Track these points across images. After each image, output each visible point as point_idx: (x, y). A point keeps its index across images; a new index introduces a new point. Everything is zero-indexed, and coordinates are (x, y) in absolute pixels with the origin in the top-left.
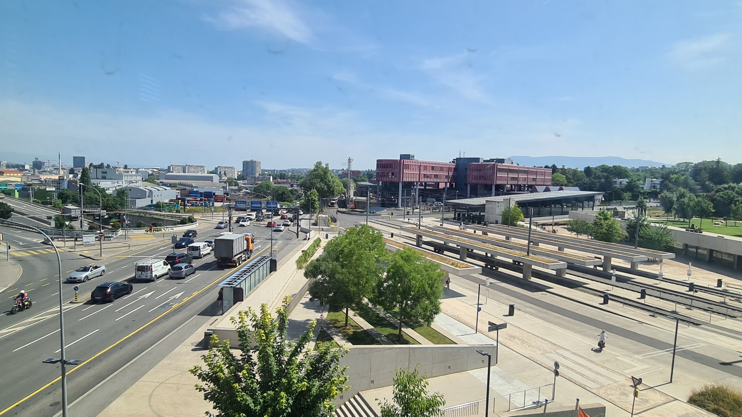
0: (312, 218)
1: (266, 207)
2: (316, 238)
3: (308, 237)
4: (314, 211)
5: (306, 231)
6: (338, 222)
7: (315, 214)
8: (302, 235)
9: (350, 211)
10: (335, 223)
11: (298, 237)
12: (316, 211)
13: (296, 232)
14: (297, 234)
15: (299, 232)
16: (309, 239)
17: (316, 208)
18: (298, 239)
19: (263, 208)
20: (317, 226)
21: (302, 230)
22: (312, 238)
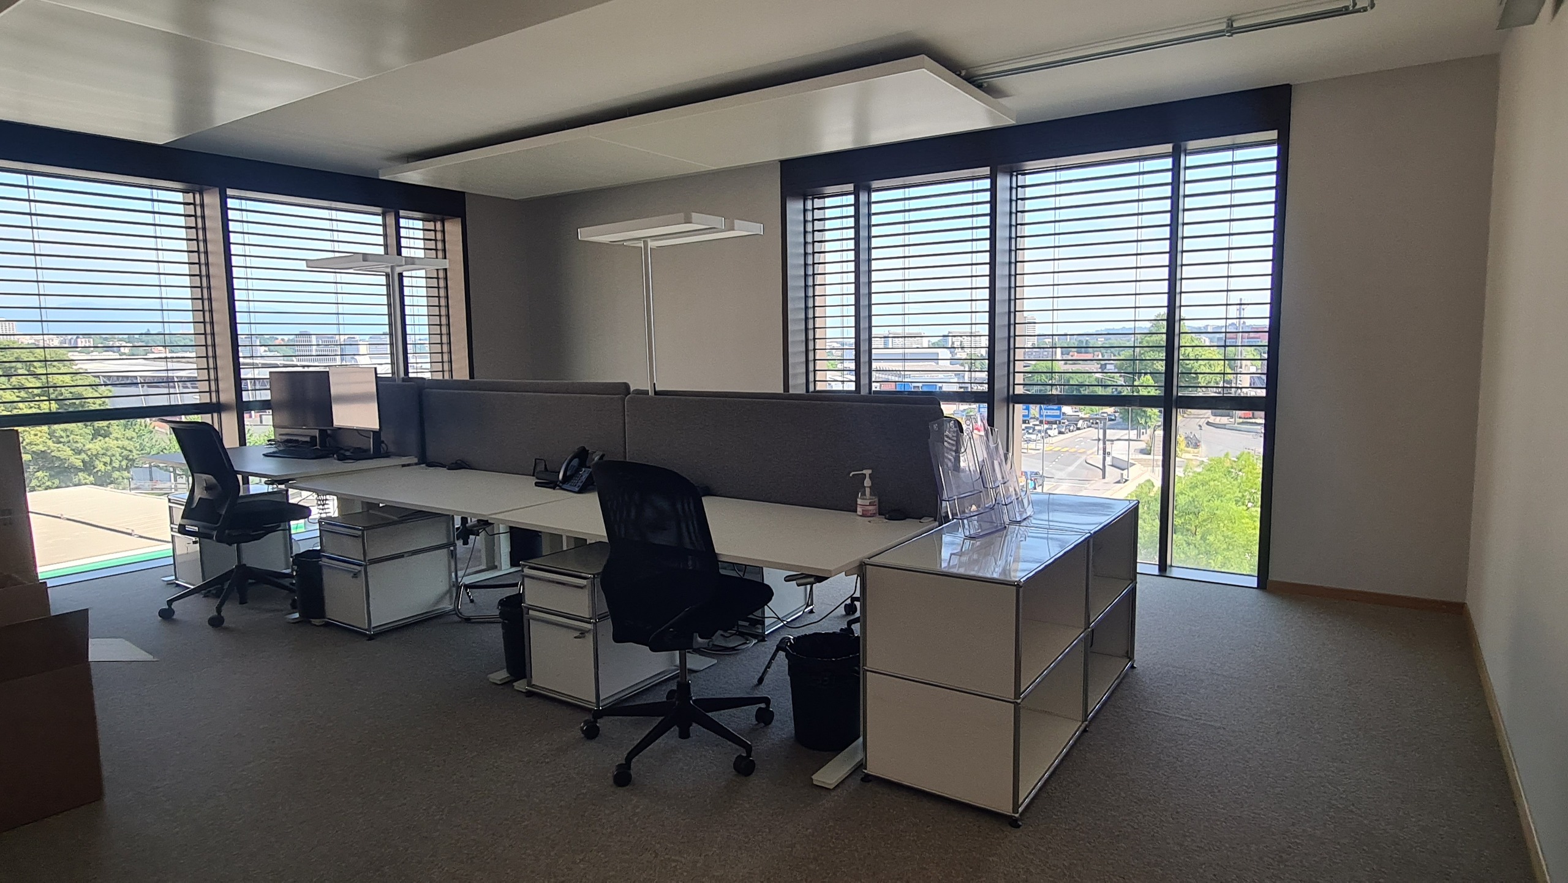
0: (1141, 439)
1: (1038, 416)
2: (1142, 480)
3: (1125, 477)
4: (1146, 423)
5: (1124, 466)
6: (1203, 448)
7: (1148, 431)
8: (1113, 473)
9: (1239, 424)
10: (1196, 450)
11: (1104, 477)
12: (1149, 424)
13: (1101, 467)
14: (1104, 470)
15: (1108, 468)
16: (1126, 481)
17: (1150, 417)
18: (1104, 481)
19: (1031, 418)
20: (1150, 454)
21: (1115, 464)
22: (1133, 480)
